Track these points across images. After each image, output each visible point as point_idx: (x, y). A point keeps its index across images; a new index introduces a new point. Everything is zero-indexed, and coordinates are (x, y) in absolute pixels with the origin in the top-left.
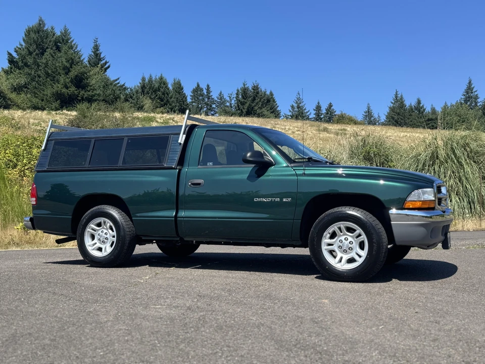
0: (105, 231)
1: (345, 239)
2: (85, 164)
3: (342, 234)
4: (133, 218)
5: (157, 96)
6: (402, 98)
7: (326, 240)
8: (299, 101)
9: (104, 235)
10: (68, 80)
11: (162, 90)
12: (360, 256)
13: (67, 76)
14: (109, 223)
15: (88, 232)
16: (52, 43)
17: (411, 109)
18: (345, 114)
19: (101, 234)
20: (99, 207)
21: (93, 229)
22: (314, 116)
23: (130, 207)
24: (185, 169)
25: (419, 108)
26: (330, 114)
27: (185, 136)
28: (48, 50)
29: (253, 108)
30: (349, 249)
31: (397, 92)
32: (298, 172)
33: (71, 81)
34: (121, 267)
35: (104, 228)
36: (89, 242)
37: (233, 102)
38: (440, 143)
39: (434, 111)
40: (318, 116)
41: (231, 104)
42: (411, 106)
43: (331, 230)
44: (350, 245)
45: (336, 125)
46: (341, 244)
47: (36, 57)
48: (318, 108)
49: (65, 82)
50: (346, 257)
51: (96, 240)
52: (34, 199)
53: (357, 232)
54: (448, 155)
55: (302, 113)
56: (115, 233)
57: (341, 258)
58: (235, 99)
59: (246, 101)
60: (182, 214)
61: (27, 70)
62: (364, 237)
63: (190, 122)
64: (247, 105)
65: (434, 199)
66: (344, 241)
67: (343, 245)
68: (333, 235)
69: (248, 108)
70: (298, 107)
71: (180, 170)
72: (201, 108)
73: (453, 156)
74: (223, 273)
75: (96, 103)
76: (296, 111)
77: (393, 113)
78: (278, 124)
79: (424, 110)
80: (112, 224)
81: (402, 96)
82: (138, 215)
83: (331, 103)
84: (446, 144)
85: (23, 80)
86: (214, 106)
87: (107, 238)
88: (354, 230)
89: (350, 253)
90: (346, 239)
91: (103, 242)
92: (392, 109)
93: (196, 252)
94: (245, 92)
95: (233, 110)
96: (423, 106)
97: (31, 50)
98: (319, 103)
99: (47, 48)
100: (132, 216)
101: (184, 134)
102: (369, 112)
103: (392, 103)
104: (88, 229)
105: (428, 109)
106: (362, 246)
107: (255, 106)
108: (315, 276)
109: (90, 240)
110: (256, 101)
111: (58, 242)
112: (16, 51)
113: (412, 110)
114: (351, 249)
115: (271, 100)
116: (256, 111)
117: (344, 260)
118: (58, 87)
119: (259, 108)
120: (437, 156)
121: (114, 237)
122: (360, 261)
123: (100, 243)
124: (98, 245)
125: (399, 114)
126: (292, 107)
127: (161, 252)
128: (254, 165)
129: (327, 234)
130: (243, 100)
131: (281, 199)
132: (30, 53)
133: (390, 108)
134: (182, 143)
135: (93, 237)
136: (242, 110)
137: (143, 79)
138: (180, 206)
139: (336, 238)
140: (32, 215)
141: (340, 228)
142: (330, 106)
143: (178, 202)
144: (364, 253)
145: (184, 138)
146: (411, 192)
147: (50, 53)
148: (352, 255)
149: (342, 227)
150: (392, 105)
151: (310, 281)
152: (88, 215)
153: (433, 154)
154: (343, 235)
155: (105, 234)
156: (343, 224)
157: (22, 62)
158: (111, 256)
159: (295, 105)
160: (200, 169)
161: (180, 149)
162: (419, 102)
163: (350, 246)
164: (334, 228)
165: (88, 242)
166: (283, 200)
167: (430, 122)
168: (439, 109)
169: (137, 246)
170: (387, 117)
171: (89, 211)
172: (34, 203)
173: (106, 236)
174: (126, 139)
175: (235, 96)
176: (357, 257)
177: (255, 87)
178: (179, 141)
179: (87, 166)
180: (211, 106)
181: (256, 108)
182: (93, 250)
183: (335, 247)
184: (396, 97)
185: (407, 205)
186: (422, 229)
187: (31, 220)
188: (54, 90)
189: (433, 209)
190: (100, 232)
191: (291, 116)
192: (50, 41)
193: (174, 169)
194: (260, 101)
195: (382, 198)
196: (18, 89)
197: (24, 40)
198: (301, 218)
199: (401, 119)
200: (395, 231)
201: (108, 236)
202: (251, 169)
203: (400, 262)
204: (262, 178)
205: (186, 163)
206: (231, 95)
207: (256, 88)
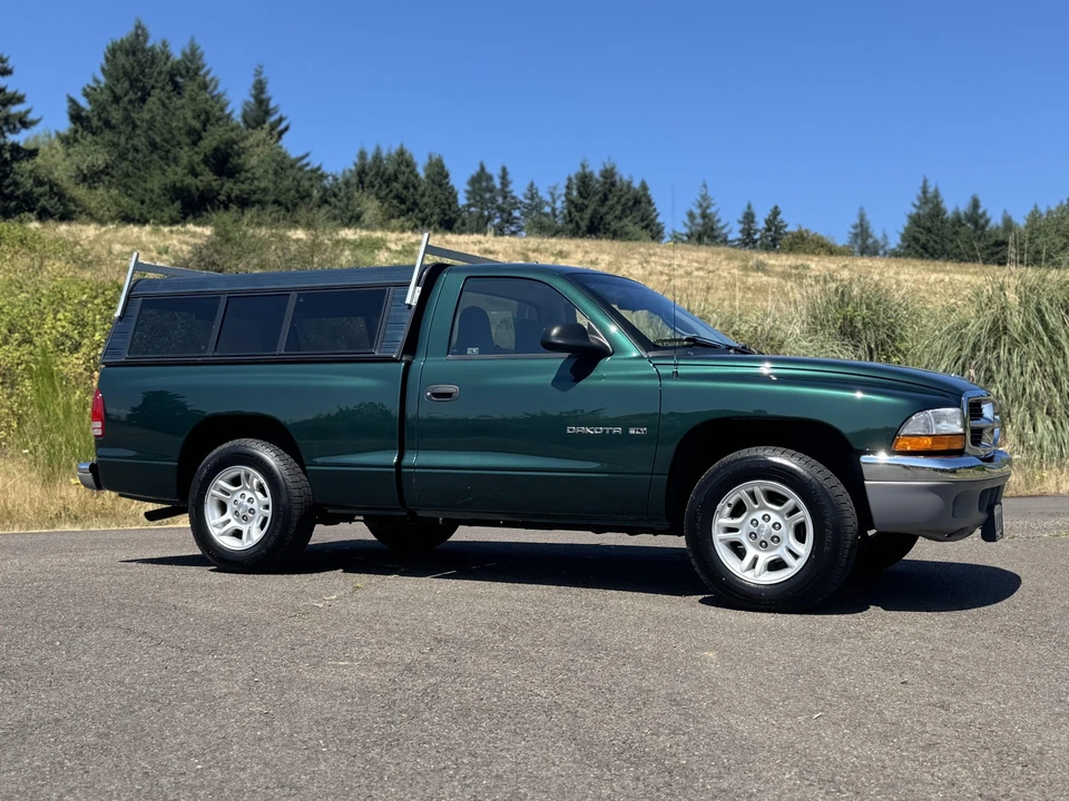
0: (248, 495)
1: (763, 518)
2: (205, 350)
3: (756, 506)
4: (307, 468)
5: (391, 191)
6: (936, 195)
7: (722, 519)
8: (705, 203)
9: (246, 503)
10: (197, 159)
11: (402, 178)
12: (796, 556)
13: (196, 149)
14: (258, 478)
15: (213, 495)
16: (163, 77)
17: (958, 221)
18: (807, 231)
19: (240, 500)
20: (236, 442)
21: (223, 491)
22: (740, 236)
23: (301, 443)
24: (419, 362)
25: (975, 218)
26: (775, 232)
27: (419, 289)
28: (156, 93)
29: (601, 218)
30: (772, 539)
31: (925, 182)
32: (663, 371)
33: (205, 161)
34: (282, 574)
35: (246, 489)
36: (214, 518)
37: (559, 205)
38: (1012, 298)
39: (1008, 225)
40: (749, 235)
41: (554, 210)
42: (957, 214)
43: (732, 497)
44: (773, 530)
45: (784, 257)
46: (755, 530)
47: (130, 107)
48: (749, 218)
49: (190, 162)
50: (765, 557)
51: (229, 515)
52: (99, 424)
53: (790, 503)
54: (1028, 325)
55: (712, 229)
56: (268, 500)
57: (755, 559)
58: (563, 198)
59: (586, 202)
60: (412, 459)
61: (108, 135)
62: (804, 515)
63: (432, 260)
64: (589, 212)
65: (961, 430)
66: (761, 522)
67: (758, 530)
68: (738, 510)
69: (592, 217)
70: (704, 216)
71: (408, 364)
72: (489, 218)
73: (1040, 328)
74: (500, 588)
75: (254, 209)
76: (697, 225)
77: (917, 229)
78: (654, 255)
79: (987, 222)
80: (263, 481)
81: (936, 191)
82: (318, 460)
83: (776, 208)
84: (1025, 302)
85: (100, 158)
86: (516, 213)
87: (252, 511)
88: (786, 499)
89: (774, 548)
90: (766, 518)
91: (245, 518)
92: (915, 221)
93: (451, 539)
94: (584, 182)
95: (560, 222)
96: (984, 213)
97: (119, 91)
98: (749, 207)
99: (153, 87)
100: (305, 462)
101: (417, 284)
102: (861, 225)
103: (915, 206)
104: (213, 491)
105: (996, 220)
106: (800, 534)
107: (607, 213)
108: (701, 597)
109: (217, 513)
110: (609, 203)
111: (151, 516)
112: (86, 95)
113: (960, 221)
114: (776, 539)
115: (644, 199)
116: (609, 224)
117: (760, 565)
118: (176, 174)
119: (616, 217)
120: (1005, 328)
121: (267, 507)
122: (795, 566)
123: (238, 521)
124: (234, 524)
125: (929, 231)
126: (691, 215)
127: (374, 539)
128: (567, 355)
129: (724, 508)
130: (580, 201)
131: (626, 431)
132: (117, 99)
133: (910, 217)
134: (414, 304)
135: (223, 507)
136: (577, 223)
137: (362, 155)
138: (407, 442)
139: (745, 515)
140: (93, 459)
141: (752, 495)
142: (776, 212)
143: (403, 433)
144: (804, 550)
145: (417, 294)
146: (910, 417)
147: (160, 99)
148: (780, 552)
149: (757, 490)
150: (914, 211)
151: (688, 607)
152: (211, 459)
153: (995, 322)
154: (760, 509)
155: (249, 500)
156: (759, 486)
157: (100, 119)
158: (260, 549)
159: (697, 212)
160: (452, 361)
161: (408, 318)
162: (976, 204)
163: (775, 532)
164: (739, 493)
165: (212, 517)
166: (628, 431)
167: (998, 249)
168: (1020, 221)
169: (318, 527)
170: (904, 238)
171: (214, 452)
173: (250, 506)
174: (294, 295)
175: (564, 191)
176: (789, 559)
177: (606, 171)
178: (408, 301)
179: (210, 353)
180: (510, 214)
181: (609, 218)
182: (223, 534)
183: (742, 536)
184: (925, 192)
185: (901, 443)
186: (934, 499)
187: (93, 468)
188: (168, 181)
189: (960, 453)
190: (237, 497)
191: (687, 235)
192: (160, 73)
193: (395, 361)
194: (618, 202)
195: (846, 428)
196: (90, 178)
197: (103, 70)
198: (667, 471)
199: (935, 242)
200: (874, 500)
201: (255, 505)
202: (560, 362)
203: (897, 566)
204: (584, 382)
205: (422, 348)
206: (555, 188)
207: (609, 174)
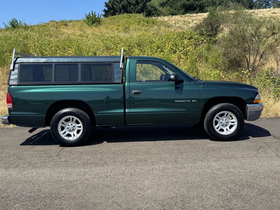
4: (95, 115)
14: (75, 118)
21: (63, 124)
27: (123, 64)
51: (65, 130)
52: (11, 104)
80: (78, 119)
104: (60, 124)
109: (61, 130)
121: (80, 127)
131: (191, 101)
138: (126, 107)
160: (138, 84)
161: (121, 71)
172: (12, 107)
174: (80, 64)
178: (121, 67)
187: (9, 118)
193: (121, 84)
198: (202, 110)
202: (173, 83)
204: (178, 89)
